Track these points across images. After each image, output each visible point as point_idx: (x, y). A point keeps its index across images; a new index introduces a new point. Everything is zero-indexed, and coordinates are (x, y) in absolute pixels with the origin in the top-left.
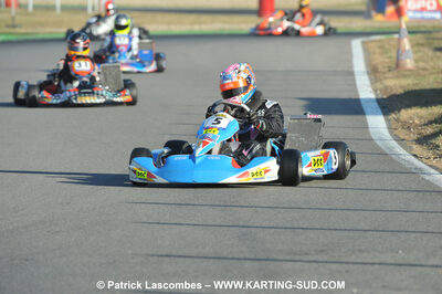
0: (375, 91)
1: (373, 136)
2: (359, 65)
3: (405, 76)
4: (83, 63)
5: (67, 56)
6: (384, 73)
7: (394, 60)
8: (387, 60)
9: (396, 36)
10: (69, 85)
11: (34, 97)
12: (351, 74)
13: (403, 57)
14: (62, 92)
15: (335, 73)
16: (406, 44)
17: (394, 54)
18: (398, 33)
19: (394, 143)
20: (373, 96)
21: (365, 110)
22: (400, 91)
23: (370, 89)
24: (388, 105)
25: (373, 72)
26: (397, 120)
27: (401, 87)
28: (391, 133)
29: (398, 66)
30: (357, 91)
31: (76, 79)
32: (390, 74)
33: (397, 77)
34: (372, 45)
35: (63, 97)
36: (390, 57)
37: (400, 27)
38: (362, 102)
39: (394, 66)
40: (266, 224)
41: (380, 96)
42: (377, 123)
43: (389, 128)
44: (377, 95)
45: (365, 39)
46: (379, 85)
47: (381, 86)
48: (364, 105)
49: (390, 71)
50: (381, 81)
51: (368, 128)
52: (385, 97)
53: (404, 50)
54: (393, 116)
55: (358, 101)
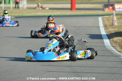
0: (106, 32)
1: (106, 46)
2: (101, 24)
3: (115, 28)
4: (52, 24)
5: (47, 23)
6: (109, 27)
7: (112, 23)
9: (112, 16)
10: (47, 31)
11: (37, 35)
12: (99, 27)
13: (114, 22)
14: (45, 33)
15: (94, 27)
16: (115, 18)
17: (111, 21)
18: (112, 15)
19: (112, 48)
20: (105, 34)
21: (103, 38)
22: (113, 32)
23: (104, 32)
24: (110, 36)
25: (105, 26)
26: (113, 41)
27: (114, 31)
29: (113, 24)
30: (100, 32)
31: (50, 30)
32: (110, 27)
33: (112, 28)
34: (105, 18)
35: (46, 35)
36: (110, 22)
37: (113, 13)
38: (102, 35)
40: (75, 71)
41: (107, 34)
42: (107, 42)
43: (110, 43)
44: (106, 33)
45: (102, 17)
46: (107, 31)
47: (108, 31)
48: (103, 36)
49: (110, 26)
50: (108, 29)
51: (104, 43)
52: (109, 34)
53: (115, 20)
54: (111, 39)
55: (101, 35)
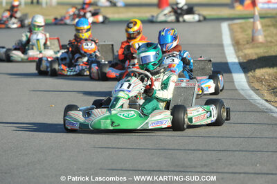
0: (238, 57)
1: (237, 88)
2: (227, 40)
3: (258, 47)
6: (244, 45)
7: (251, 36)
8: (246, 37)
9: (252, 20)
12: (221, 46)
13: (256, 34)
15: (211, 45)
16: (259, 25)
17: (250, 32)
18: (253, 18)
19: (252, 92)
20: (236, 61)
21: (232, 70)
22: (255, 57)
23: (235, 56)
24: (247, 66)
25: (237, 44)
26: (254, 77)
27: (256, 54)
28: (249, 85)
29: (253, 39)
30: (226, 58)
32: (247, 46)
33: (253, 48)
34: (235, 26)
36: (247, 35)
37: (254, 14)
38: (230, 65)
39: (251, 40)
41: (241, 61)
42: (240, 78)
43: (249, 82)
44: (239, 59)
45: (230, 22)
46: (241, 54)
48: (231, 67)
49: (248, 43)
50: (242, 50)
51: (233, 82)
52: (245, 61)
53: (257, 30)
54: (250, 74)
55: (226, 64)
